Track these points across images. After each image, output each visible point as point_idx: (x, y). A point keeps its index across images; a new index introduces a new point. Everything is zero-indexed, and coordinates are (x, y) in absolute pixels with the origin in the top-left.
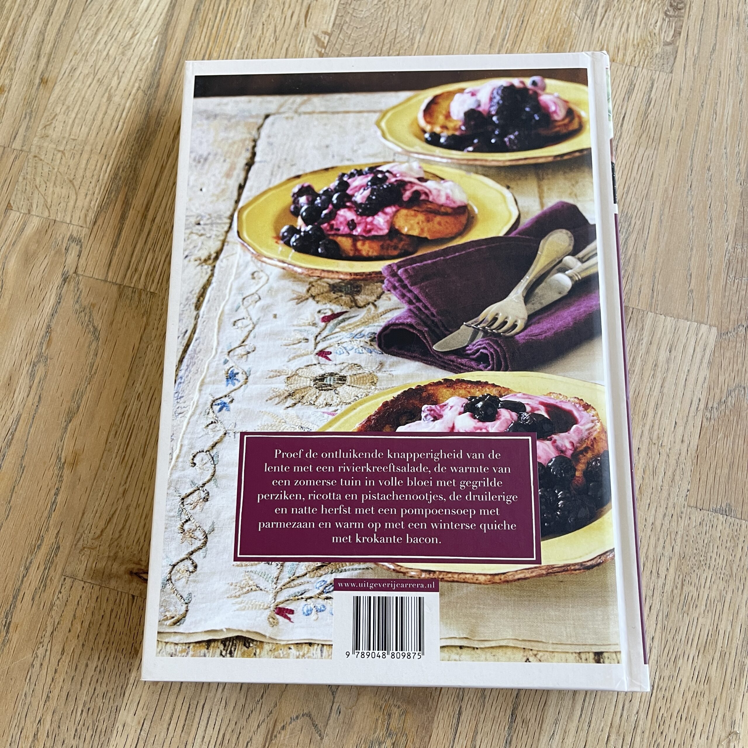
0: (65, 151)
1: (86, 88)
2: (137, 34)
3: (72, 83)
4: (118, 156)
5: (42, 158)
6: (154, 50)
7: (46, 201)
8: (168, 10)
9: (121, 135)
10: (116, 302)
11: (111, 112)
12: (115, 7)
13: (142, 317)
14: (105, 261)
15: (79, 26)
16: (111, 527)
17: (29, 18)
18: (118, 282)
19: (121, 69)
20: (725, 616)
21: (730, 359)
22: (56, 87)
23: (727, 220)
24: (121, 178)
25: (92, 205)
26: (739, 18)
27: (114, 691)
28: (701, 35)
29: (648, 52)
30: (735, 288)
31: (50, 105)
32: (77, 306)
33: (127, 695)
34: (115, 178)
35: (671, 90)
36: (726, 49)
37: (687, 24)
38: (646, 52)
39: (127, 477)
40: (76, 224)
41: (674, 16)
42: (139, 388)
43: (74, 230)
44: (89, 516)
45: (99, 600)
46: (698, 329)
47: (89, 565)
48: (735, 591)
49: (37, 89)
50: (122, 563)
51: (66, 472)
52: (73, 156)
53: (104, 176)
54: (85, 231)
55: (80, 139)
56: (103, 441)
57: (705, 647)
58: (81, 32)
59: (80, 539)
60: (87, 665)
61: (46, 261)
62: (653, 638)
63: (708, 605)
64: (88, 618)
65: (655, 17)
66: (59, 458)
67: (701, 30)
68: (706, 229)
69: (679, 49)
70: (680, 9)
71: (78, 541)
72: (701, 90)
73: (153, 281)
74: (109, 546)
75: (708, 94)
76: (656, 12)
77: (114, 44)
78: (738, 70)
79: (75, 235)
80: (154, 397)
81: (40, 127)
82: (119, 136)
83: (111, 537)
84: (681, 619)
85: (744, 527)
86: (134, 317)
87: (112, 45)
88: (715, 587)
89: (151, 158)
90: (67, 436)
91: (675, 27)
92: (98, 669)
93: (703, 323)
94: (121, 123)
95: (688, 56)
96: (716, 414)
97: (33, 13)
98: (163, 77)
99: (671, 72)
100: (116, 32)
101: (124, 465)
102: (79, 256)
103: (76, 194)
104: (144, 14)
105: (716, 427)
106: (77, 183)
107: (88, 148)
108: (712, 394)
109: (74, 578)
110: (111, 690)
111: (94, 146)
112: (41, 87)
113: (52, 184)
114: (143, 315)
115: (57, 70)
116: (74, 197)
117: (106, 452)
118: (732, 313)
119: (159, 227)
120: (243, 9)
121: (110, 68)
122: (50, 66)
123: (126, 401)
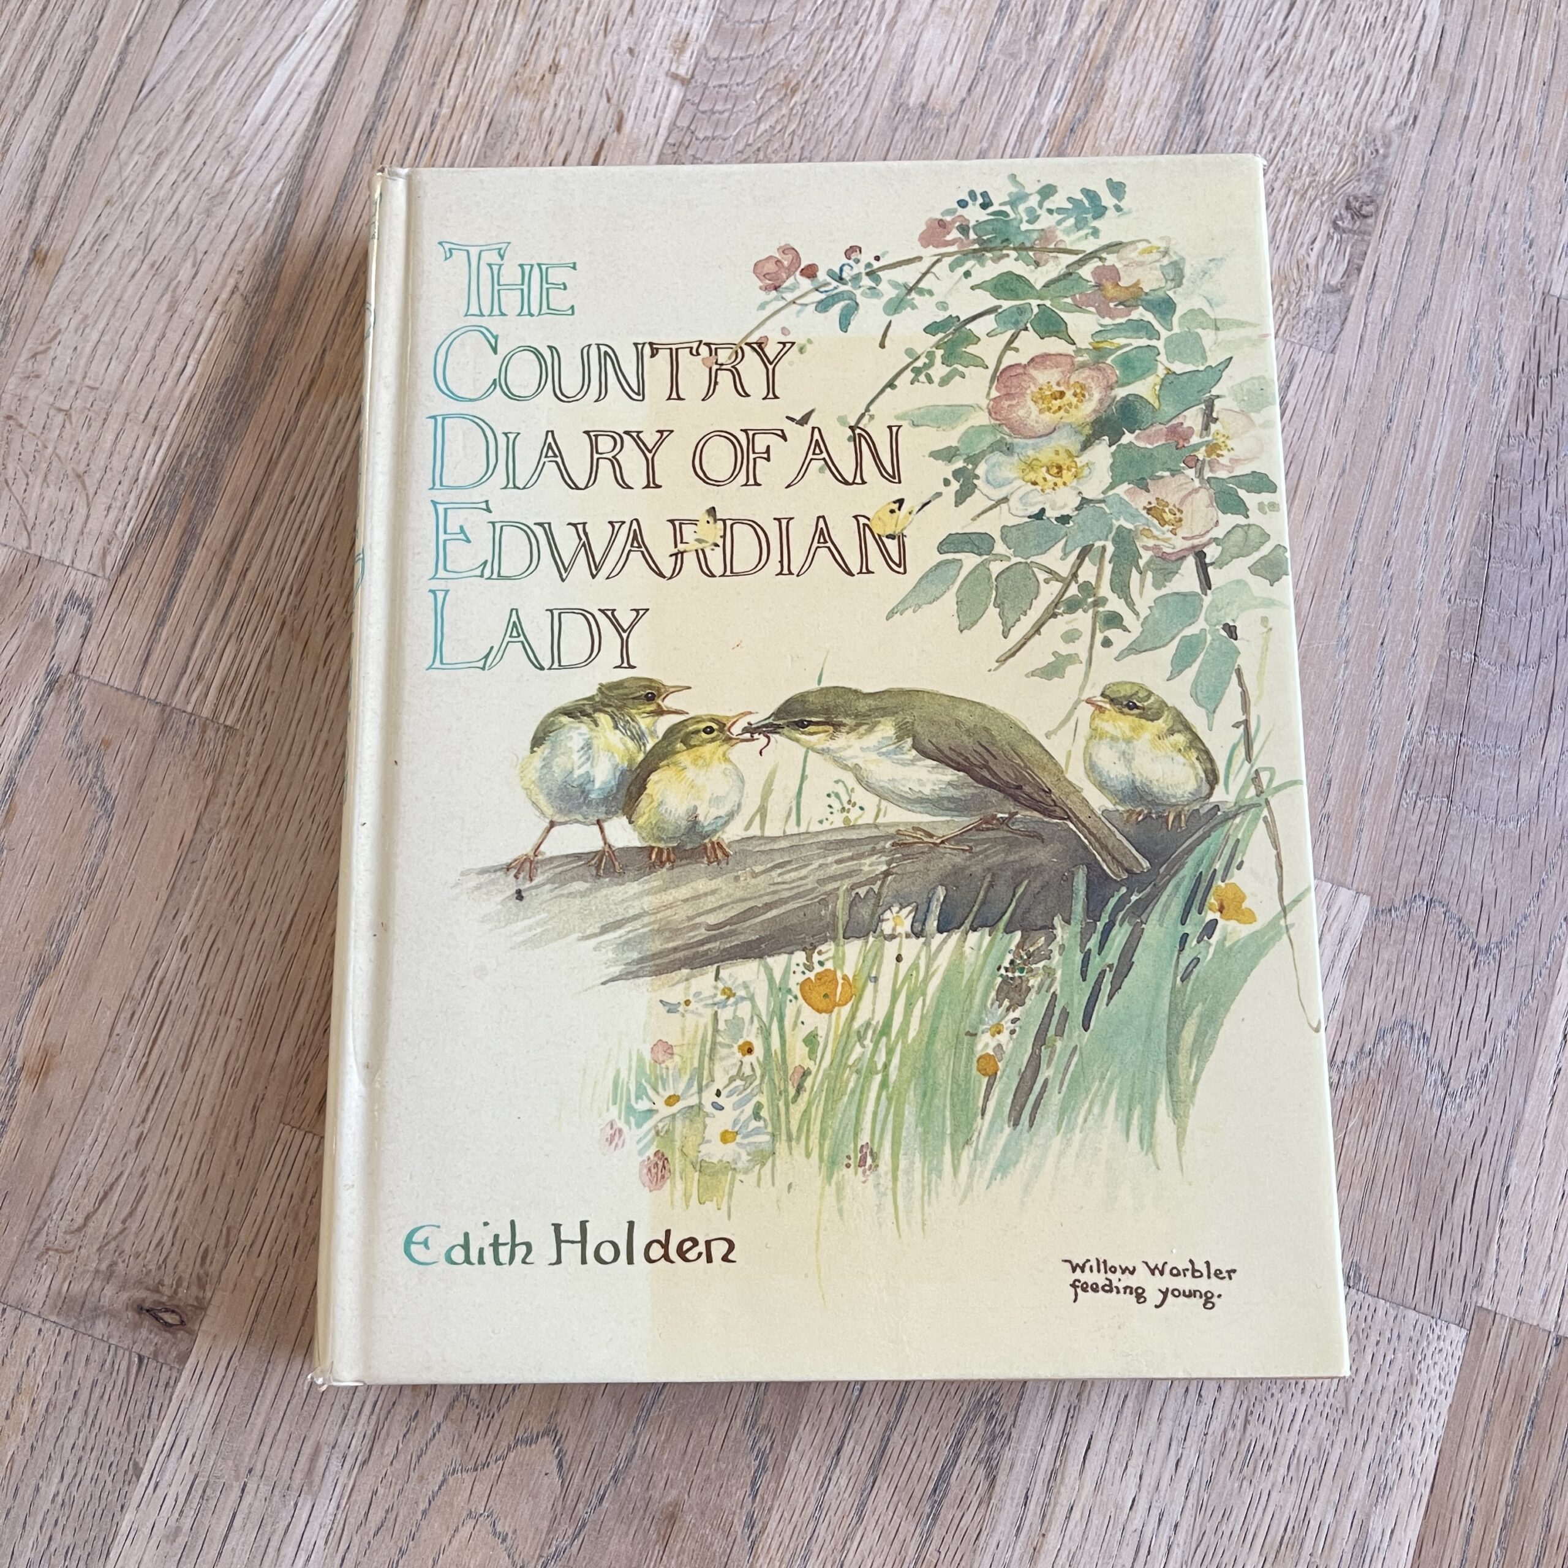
0: (72, 412)
1: (125, 279)
2: (241, 171)
3: (96, 267)
4: (182, 431)
5: (24, 422)
6: (274, 210)
7: (24, 515)
8: (310, 125)
9: (191, 387)
10: (154, 741)
11: (173, 337)
12: (199, 110)
13: (204, 778)
14: (137, 652)
15: (122, 143)
16: (108, 1208)
17: (18, 116)
18: (161, 698)
19: (202, 245)
20: (1323, 1493)
21: (1389, 964)
22: (63, 272)
23: (1414, 675)
24: (182, 478)
25: (118, 531)
26: (1486, 244)
27: (88, 1547)
28: (1401, 276)
29: (1290, 303)
30: (1415, 818)
31: (48, 310)
32: (73, 743)
33: (113, 1555)
34: (171, 478)
35: (1328, 390)
36: (1451, 311)
37: (1376, 250)
38: (1285, 303)
39: (148, 1110)
40: (84, 567)
41: (1350, 231)
42: (185, 926)
43: (78, 581)
44: (63, 1184)
45: (70, 1359)
46: (1332, 897)
47: (55, 1286)
48: (1351, 1443)
49: (24, 273)
50: (123, 1288)
51: (24, 1089)
52: (88, 422)
53: (148, 472)
54: (101, 585)
55: (105, 387)
56: (105, 1030)
57: (1278, 1552)
58: (123, 155)
59: (40, 1230)
60: (37, 1489)
61: (15, 643)
62: (1176, 1526)
63: (1292, 1468)
64: (46, 1394)
65: (1313, 231)
66: (10, 1058)
67: (1404, 266)
68: (1370, 689)
69: (1355, 302)
70: (1365, 217)
71: (37, 1235)
72: (1390, 395)
73: (233, 702)
74: (100, 1249)
75: (1403, 404)
76: (1315, 218)
77: (192, 192)
78: (1470, 358)
79: (79, 591)
80: (215, 948)
81: (25, 354)
82: (188, 390)
83: (104, 1230)
84: (1236, 1491)
85: (1381, 1312)
86: (187, 776)
87: (187, 191)
88: (1311, 1430)
89: (248, 441)
90: (31, 1014)
91: (1351, 255)
92: (59, 1499)
93: (1342, 885)
94: (192, 362)
95: (1370, 319)
96: (1349, 1075)
97: (27, 106)
98: (288, 270)
99: (1333, 351)
100: (198, 164)
101: (142, 1083)
102: (84, 637)
103: (88, 505)
104: (259, 129)
105: (1346, 1104)
106: (91, 482)
107: (119, 409)
108: (1346, 1036)
109: (22, 1308)
110: (81, 1543)
111: (133, 405)
112: (32, 269)
113: (39, 481)
114: (207, 773)
115: (67, 236)
116: (83, 511)
117: (109, 1054)
118: (1404, 869)
119: (254, 592)
120: (465, 138)
121: (178, 240)
122: (54, 224)
123: (158, 951)
